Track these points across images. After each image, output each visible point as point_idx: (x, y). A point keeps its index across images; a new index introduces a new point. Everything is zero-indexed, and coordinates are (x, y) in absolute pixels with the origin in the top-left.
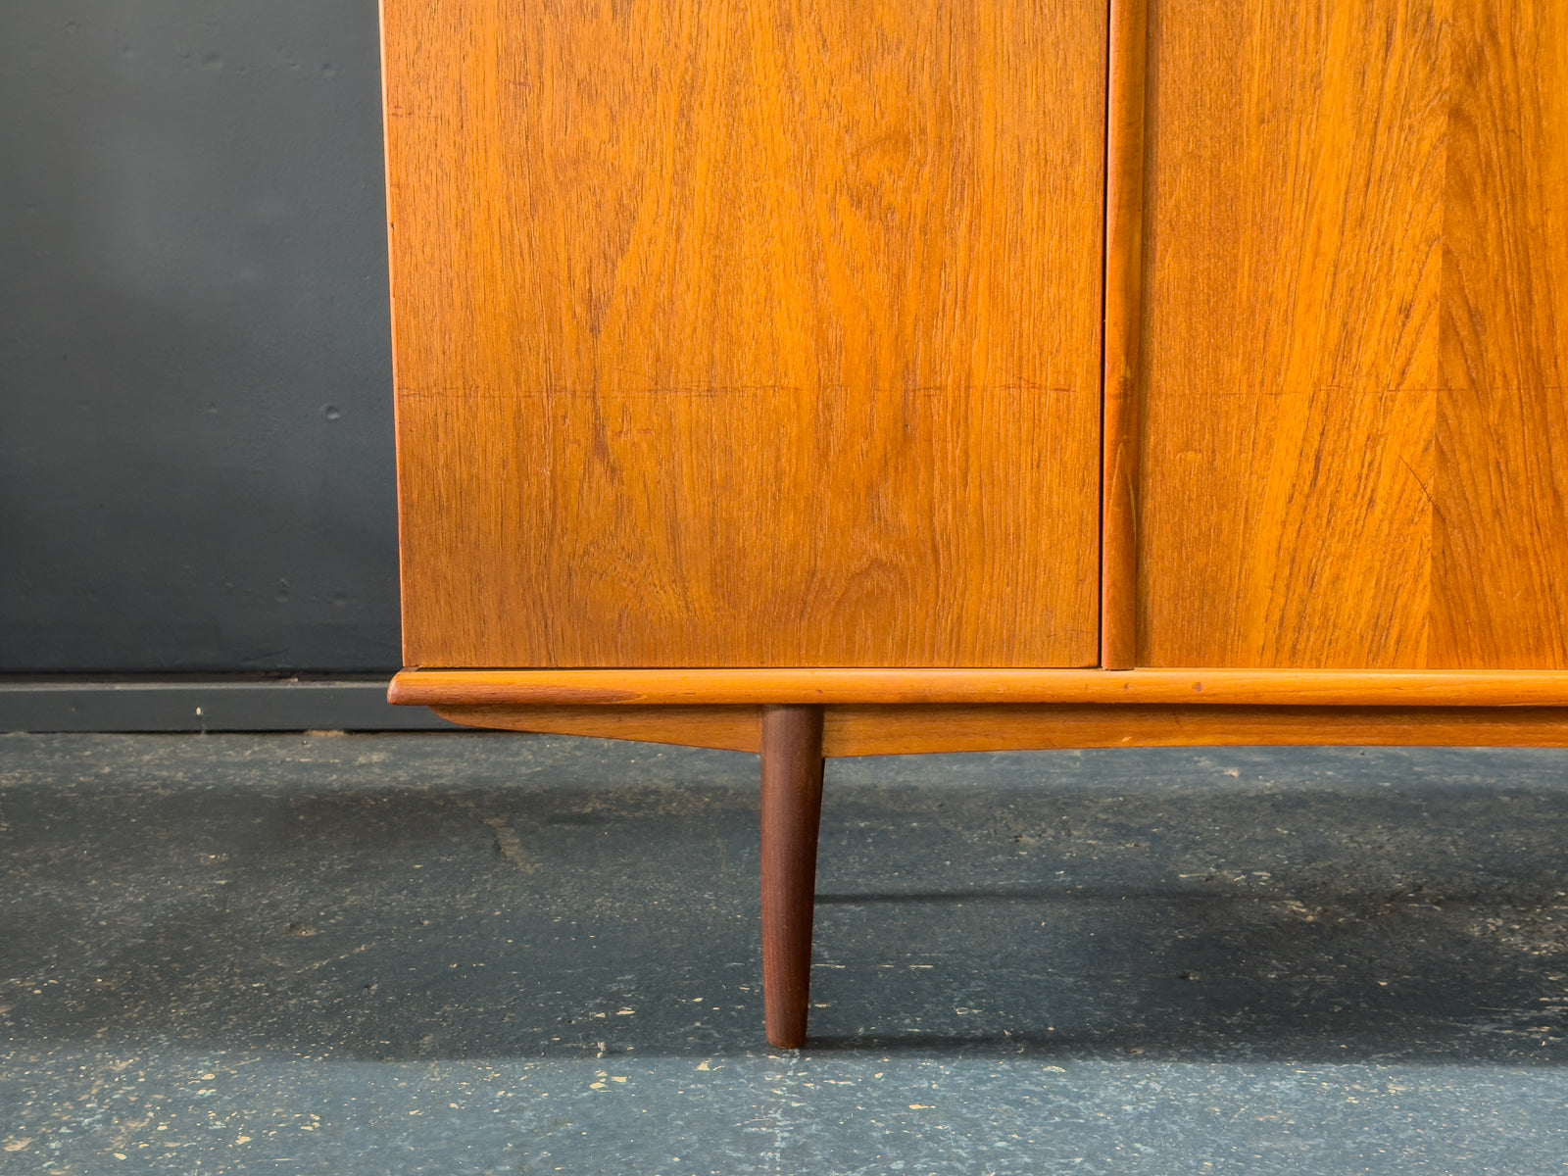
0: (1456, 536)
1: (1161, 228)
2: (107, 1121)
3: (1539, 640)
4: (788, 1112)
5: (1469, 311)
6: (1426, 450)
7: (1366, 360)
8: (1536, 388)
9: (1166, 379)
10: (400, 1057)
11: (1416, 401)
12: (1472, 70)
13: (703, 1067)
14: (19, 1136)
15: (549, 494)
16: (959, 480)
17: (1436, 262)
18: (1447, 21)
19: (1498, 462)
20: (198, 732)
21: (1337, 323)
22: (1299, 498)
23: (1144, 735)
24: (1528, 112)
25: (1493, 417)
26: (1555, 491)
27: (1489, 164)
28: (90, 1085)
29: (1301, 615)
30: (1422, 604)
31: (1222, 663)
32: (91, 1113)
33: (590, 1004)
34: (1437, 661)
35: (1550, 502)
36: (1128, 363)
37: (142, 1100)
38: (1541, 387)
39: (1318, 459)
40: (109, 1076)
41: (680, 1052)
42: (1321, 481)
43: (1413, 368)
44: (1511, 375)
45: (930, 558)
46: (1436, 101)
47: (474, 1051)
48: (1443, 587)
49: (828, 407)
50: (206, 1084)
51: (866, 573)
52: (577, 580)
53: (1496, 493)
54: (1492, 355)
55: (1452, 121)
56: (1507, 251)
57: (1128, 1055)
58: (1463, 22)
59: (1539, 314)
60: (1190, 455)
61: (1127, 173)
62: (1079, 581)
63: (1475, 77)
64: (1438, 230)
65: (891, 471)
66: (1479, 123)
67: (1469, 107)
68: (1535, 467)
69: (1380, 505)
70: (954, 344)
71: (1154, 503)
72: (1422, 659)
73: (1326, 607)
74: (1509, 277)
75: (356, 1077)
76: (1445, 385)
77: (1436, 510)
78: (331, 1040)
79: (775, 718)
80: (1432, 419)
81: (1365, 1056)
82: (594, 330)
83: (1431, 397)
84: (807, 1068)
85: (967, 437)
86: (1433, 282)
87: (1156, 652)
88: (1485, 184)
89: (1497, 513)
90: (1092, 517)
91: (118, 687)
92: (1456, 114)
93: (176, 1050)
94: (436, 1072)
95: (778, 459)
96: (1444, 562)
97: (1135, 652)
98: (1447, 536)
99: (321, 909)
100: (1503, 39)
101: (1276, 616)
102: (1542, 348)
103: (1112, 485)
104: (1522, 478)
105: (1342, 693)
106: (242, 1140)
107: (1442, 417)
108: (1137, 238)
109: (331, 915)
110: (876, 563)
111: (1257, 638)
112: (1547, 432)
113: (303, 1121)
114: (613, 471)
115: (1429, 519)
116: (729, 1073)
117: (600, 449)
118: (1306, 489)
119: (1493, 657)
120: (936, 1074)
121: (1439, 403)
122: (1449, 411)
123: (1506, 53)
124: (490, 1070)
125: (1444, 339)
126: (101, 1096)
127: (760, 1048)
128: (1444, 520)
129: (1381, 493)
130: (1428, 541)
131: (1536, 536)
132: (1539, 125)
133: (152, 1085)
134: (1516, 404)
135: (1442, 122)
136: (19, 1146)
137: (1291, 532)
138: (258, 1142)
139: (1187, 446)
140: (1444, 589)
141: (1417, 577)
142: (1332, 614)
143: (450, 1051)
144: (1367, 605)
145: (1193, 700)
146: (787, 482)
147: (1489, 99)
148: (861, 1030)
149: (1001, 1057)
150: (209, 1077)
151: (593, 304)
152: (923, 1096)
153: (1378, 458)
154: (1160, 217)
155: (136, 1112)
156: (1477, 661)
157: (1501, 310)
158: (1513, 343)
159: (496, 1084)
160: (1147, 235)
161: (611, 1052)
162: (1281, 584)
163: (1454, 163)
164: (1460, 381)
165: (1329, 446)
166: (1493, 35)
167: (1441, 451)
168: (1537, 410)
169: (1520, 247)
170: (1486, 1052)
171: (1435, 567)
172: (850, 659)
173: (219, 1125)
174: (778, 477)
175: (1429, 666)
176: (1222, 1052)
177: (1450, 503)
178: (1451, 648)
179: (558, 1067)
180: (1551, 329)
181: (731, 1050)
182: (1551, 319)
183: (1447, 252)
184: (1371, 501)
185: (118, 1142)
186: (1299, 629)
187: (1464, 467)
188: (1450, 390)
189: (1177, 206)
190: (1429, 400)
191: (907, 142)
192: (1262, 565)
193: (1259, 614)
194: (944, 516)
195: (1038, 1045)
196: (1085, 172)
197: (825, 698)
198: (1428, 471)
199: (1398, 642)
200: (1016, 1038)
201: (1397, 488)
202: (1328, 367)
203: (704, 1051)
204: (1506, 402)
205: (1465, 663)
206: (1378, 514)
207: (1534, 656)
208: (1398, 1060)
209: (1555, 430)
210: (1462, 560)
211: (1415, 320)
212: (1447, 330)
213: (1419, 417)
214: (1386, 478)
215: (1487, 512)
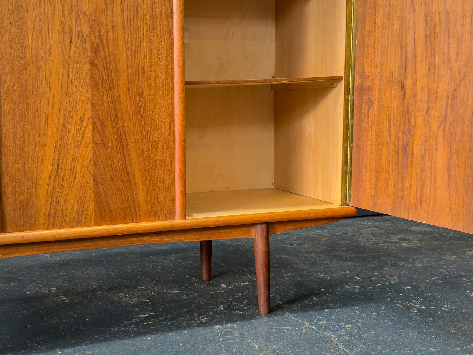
0: (100, 186)
1: (3, 94)
3: (125, 215)
5: (100, 121)
6: (90, 161)
7: (71, 135)
8: (120, 143)
9: (7, 142)
11: (86, 147)
12: (96, 51)
17: (90, 106)
18: (88, 36)
19: (111, 165)
21: (61, 124)
22: (53, 177)
23: (6, 254)
24: (113, 65)
25: (109, 151)
26: (127, 172)
27: (103, 78)
29: (55, 213)
30: (91, 207)
31: (31, 230)
34: (97, 224)
35: (126, 175)
38: (122, 143)
39: (58, 165)
42: (59, 172)
43: (85, 138)
44: (113, 139)
46: (86, 59)
48: (97, 201)
53: (111, 173)
54: (107, 134)
55: (91, 65)
56: (110, 104)
58: (93, 36)
59: (120, 121)
60: (17, 165)
63: (97, 53)
64: (90, 97)
66: (99, 66)
67: (96, 61)
68: (122, 166)
69: (78, 178)
72: (92, 223)
73: (63, 210)
74: (111, 111)
76: (95, 142)
77: (94, 179)
80: (92, 153)
81: (80, 344)
83: (91, 146)
86: (89, 112)
87: (9, 227)
88: (102, 84)
89: (112, 179)
92: (92, 63)
96: (97, 194)
97: (2, 228)
98: (98, 187)
100: (104, 42)
101: (47, 214)
102: (121, 131)
104: (118, 169)
105: (68, 236)
107: (94, 152)
111: (42, 221)
112: (124, 156)
115: (92, 182)
118: (55, 174)
119: (113, 221)
121: (93, 148)
122: (96, 150)
123: (106, 46)
125: (93, 129)
128: (97, 182)
129: (78, 174)
130: (92, 188)
131: (123, 186)
132: (116, 67)
134: (115, 148)
135: (88, 65)
137: (51, 187)
139: (16, 162)
140: (98, 202)
141: (90, 199)
142: (65, 212)
144: (75, 208)
145: (21, 242)
147: (102, 59)
153: (76, 165)
154: (2, 91)
156: (108, 223)
157: (109, 121)
158: (113, 130)
162: (48, 204)
163: (93, 78)
164: (99, 141)
165: (61, 161)
166: (102, 41)
167: (95, 162)
168: (121, 149)
169: (113, 103)
170: (116, 336)
171: (95, 196)
175: (95, 225)
176: (36, 350)
177: (98, 177)
178: (101, 219)
180: (124, 126)
182: (123, 123)
183: (93, 104)
184: (75, 177)
186: (55, 217)
187: (101, 166)
188: (96, 144)
189: (8, 87)
192: (42, 198)
193: (42, 213)
198: (91, 168)
199: (85, 219)
201: (82, 173)
202: (59, 137)
204: (112, 147)
205: (105, 224)
206: (77, 181)
207: (124, 219)
208: (90, 343)
209: (126, 155)
210: (102, 193)
211: (85, 123)
212: (94, 126)
213: (87, 153)
214: (79, 170)
215: (109, 179)
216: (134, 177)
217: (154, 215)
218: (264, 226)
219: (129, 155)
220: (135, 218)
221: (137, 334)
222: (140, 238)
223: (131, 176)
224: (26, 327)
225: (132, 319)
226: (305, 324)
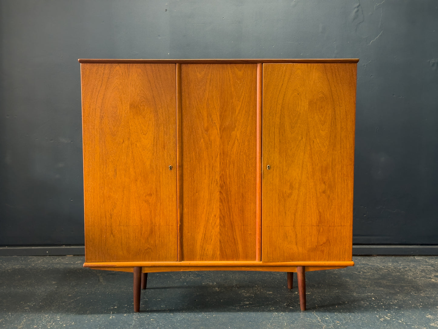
1: (184, 205)
2: (46, 323)
3: (233, 257)
4: (135, 321)
5: (223, 216)
6: (218, 233)
7: (211, 222)
9: (186, 224)
10: (84, 314)
11: (217, 227)
12: (222, 187)
13: (125, 315)
14: (35, 325)
15: (105, 239)
16: (159, 237)
17: (219, 210)
18: (219, 181)
19: (227, 235)
20: (47, 256)
21: (207, 217)
22: (203, 239)
23: (184, 270)
24: (229, 192)
25: (226, 229)
27: (225, 198)
28: (43, 319)
29: (203, 254)
30: (218, 253)
31: (193, 260)
32: (44, 322)
33: (111, 306)
34: (221, 260)
35: (234, 240)
36: (180, 222)
37: (50, 321)
38: (232, 225)
39: (205, 234)
40: (45, 317)
41: (123, 313)
43: (217, 223)
44: (228, 224)
45: (155, 247)
46: (218, 190)
47: (94, 313)
49: (142, 228)
50: (58, 318)
51: (147, 249)
52: (108, 250)
53: (227, 239)
54: (226, 221)
56: (227, 209)
57: (182, 312)
58: (221, 181)
59: (231, 216)
60: (189, 234)
61: (180, 199)
62: (175, 250)
64: (219, 206)
65: (150, 236)
66: (223, 193)
67: (222, 191)
68: (232, 236)
69: (213, 240)
70: (158, 220)
71: (184, 240)
72: (219, 260)
73: (206, 253)
74: (228, 212)
75: (79, 317)
76: (220, 225)
78: (75, 312)
79: (135, 268)
81: (212, 311)
82: (111, 218)
84: (139, 315)
85: (160, 231)
86: (218, 212)
87: (185, 259)
88: (224, 201)
89: (227, 241)
90: (176, 242)
91: (33, 248)
92: (220, 192)
93: (53, 314)
94: (89, 316)
95: (135, 234)
96: (221, 247)
97: (182, 259)
98: (221, 244)
99: (72, 291)
100: (226, 183)
101: (200, 254)
102: (232, 220)
103: (179, 238)
104: (230, 237)
105: (208, 264)
106: (64, 325)
107: (220, 229)
108: (181, 207)
109: (73, 292)
110: (148, 248)
111: (198, 257)
112: (233, 231)
113: (72, 323)
114: (114, 236)
115: (219, 242)
116: (128, 316)
117: (112, 233)
118: (204, 238)
119: (228, 260)
120: (156, 315)
121: (220, 227)
122: (221, 229)
123: (226, 185)
124: (96, 316)
125: (220, 220)
126: (45, 320)
127: (133, 312)
128: (221, 242)
129: (213, 238)
130: (219, 245)
131: (232, 244)
132: (230, 194)
133: (51, 319)
135: (219, 193)
136: (36, 327)
137: (202, 244)
138: (66, 325)
139: (188, 233)
140: (221, 251)
141: (218, 249)
142: (207, 254)
143: (91, 313)
144: (212, 253)
145: (190, 265)
146: (136, 238)
147: (224, 190)
148: (148, 309)
149: (165, 313)
150: (59, 317)
151: (111, 215)
152: (153, 318)
153: (212, 234)
155: (50, 322)
156: (225, 260)
157: (227, 216)
158: (228, 220)
159: (97, 318)
160: (183, 206)
161: (113, 313)
162: (201, 250)
163: (220, 198)
164: (222, 225)
165: (206, 233)
166: (224, 183)
167: (220, 233)
168: (232, 228)
169: (229, 208)
170: (229, 311)
171: (220, 248)
172: (145, 260)
173: (61, 323)
174: (135, 237)
175: (220, 261)
176: (195, 311)
177: (221, 240)
178: (222, 258)
179: (105, 315)
180: (233, 218)
181: (129, 312)
182: (233, 217)
183: (220, 209)
184: (212, 240)
185: (48, 326)
186: (203, 256)
187: (223, 235)
189: (186, 202)
190: (218, 227)
191: (152, 195)
193: (198, 254)
194: (157, 242)
195: (171, 311)
196: (174, 199)
197: (142, 266)
198: (219, 236)
199: (216, 257)
200: (168, 310)
201: (215, 238)
202: (206, 223)
203: (125, 313)
204: (228, 227)
205: (224, 260)
206: (212, 241)
207: (233, 259)
208: (216, 312)
209: (234, 231)
210: (223, 247)
211: (216, 217)
212: (220, 218)
213: (217, 229)
214: (213, 237)
216: (237, 241)
217: (246, 258)
218: (301, 268)
219: (235, 231)
220: (237, 259)
221: (238, 311)
222: (240, 268)
223: (236, 241)
224: (195, 300)
225: (240, 304)
226: (318, 318)
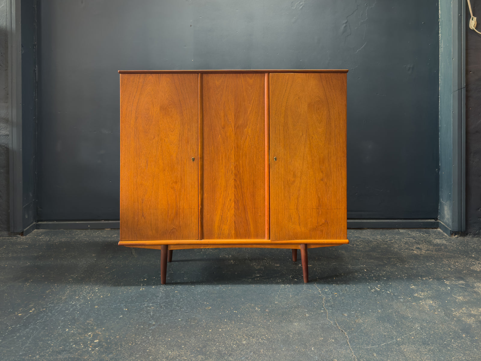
0: (236, 224)
1: (205, 191)
2: (86, 294)
4: (162, 293)
5: (237, 200)
6: (233, 215)
7: (227, 205)
9: (205, 207)
12: (236, 175)
13: (153, 287)
15: (137, 221)
16: (183, 219)
17: (233, 195)
18: (234, 170)
19: (241, 217)
20: (89, 229)
21: (223, 201)
22: (220, 221)
23: (204, 247)
25: (240, 211)
27: (238, 185)
29: (220, 234)
30: (233, 232)
31: (212, 239)
32: (84, 293)
33: (141, 278)
34: (235, 238)
35: (246, 220)
36: (201, 206)
38: (245, 208)
39: (222, 216)
42: (222, 218)
43: (232, 206)
44: (242, 207)
45: (180, 228)
46: (233, 178)
48: (235, 229)
49: (168, 211)
50: (97, 290)
52: (140, 231)
53: (240, 220)
54: (240, 205)
57: (202, 284)
59: (244, 200)
60: (208, 216)
61: (201, 186)
62: (196, 230)
64: (234, 192)
65: (175, 218)
66: (237, 180)
68: (245, 217)
69: (228, 221)
70: (182, 204)
71: (204, 221)
72: (233, 238)
73: (223, 232)
74: (241, 197)
75: (114, 289)
76: (235, 208)
77: (234, 222)
79: (162, 245)
81: (228, 283)
82: (143, 202)
83: (234, 209)
85: (184, 214)
86: (233, 197)
87: (204, 238)
88: (238, 187)
90: (197, 223)
92: (235, 180)
96: (235, 227)
97: (202, 238)
100: (239, 172)
101: (218, 234)
102: (245, 204)
103: (199, 219)
104: (243, 219)
105: (224, 242)
106: (102, 297)
107: (235, 212)
108: (202, 192)
109: (110, 265)
111: (216, 236)
113: (108, 294)
114: (144, 218)
116: (156, 288)
117: (143, 216)
118: (220, 219)
119: (241, 238)
120: (180, 287)
122: (235, 211)
123: (240, 174)
124: (129, 288)
127: (160, 284)
130: (234, 225)
131: (245, 225)
132: (243, 181)
134: (242, 210)
135: (233, 180)
137: (219, 224)
141: (233, 229)
144: (228, 232)
145: (209, 243)
148: (173, 282)
149: (187, 285)
151: (142, 200)
152: (177, 290)
153: (228, 216)
157: (240, 200)
158: (242, 204)
159: (130, 290)
161: (143, 285)
162: (218, 230)
163: (235, 185)
164: (236, 208)
167: (235, 215)
169: (242, 194)
170: (243, 283)
172: (171, 239)
173: (99, 295)
174: (163, 219)
176: (213, 284)
177: (236, 221)
178: (237, 236)
179: (137, 287)
181: (157, 285)
182: (245, 201)
185: (88, 297)
186: (220, 235)
187: (237, 217)
189: (206, 189)
191: (177, 182)
192: (216, 227)
193: (216, 233)
194: (181, 223)
195: (192, 283)
196: (196, 186)
197: (168, 244)
198: (233, 217)
199: (231, 236)
200: (190, 282)
201: (230, 219)
202: (223, 206)
203: (154, 285)
205: (238, 239)
207: (245, 237)
208: (232, 284)
209: (246, 213)
210: (237, 227)
211: (232, 201)
212: (235, 202)
213: (232, 211)
215: (240, 222)
216: (249, 221)
217: (257, 237)
218: (304, 246)
220: (249, 237)
221: (251, 283)
222: (252, 245)
223: (248, 221)
224: (214, 273)
225: (252, 276)
226: (318, 290)
